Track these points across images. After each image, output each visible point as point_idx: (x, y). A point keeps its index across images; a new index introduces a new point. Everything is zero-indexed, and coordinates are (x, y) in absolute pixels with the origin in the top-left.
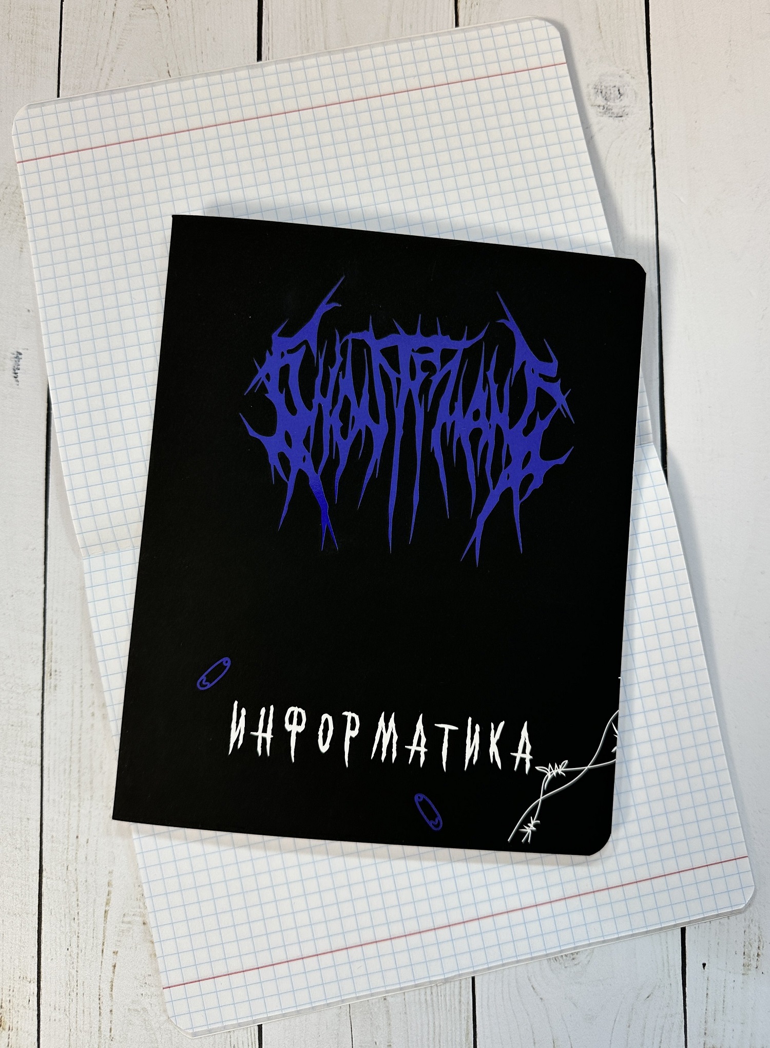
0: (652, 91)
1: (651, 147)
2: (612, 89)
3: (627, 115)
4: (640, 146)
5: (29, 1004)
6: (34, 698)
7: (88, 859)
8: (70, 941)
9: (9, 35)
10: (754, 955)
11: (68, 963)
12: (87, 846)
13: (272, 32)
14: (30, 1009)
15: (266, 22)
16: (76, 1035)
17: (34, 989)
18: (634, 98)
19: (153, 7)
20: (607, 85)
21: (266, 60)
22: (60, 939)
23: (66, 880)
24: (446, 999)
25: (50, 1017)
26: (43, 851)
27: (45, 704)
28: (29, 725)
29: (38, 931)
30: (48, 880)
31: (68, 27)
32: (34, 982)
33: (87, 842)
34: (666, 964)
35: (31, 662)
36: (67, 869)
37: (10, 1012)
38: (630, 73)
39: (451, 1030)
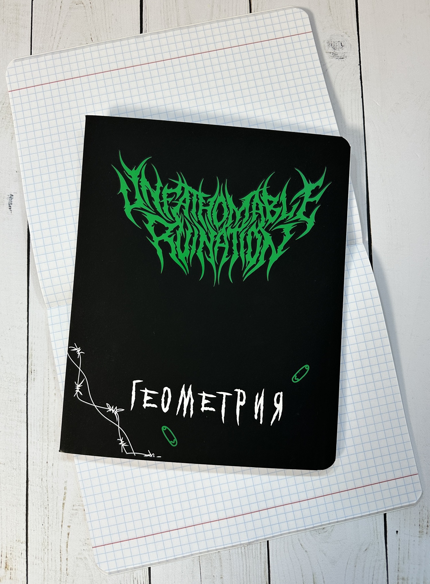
0: (360, 44)
1: (360, 75)
2: (337, 43)
3: (346, 57)
4: (354, 74)
5: (21, 555)
6: (23, 385)
7: (53, 475)
8: (44, 520)
9: (3, 20)
10: (425, 526)
11: (43, 533)
12: (53, 467)
13: (148, 16)
14: (22, 558)
15: (145, 10)
16: (48, 572)
17: (24, 547)
18: (350, 48)
19: (83, 3)
20: (334, 41)
21: (145, 32)
22: (38, 519)
23: (41, 486)
24: (253, 552)
25: (33, 562)
26: (29, 470)
27: (28, 389)
28: (19, 401)
29: (26, 515)
30: (32, 486)
31: (35, 15)
32: (24, 543)
33: (53, 465)
34: (375, 532)
35: (21, 365)
36: (42, 480)
37: (11, 560)
38: (347, 34)
39: (256, 569)
